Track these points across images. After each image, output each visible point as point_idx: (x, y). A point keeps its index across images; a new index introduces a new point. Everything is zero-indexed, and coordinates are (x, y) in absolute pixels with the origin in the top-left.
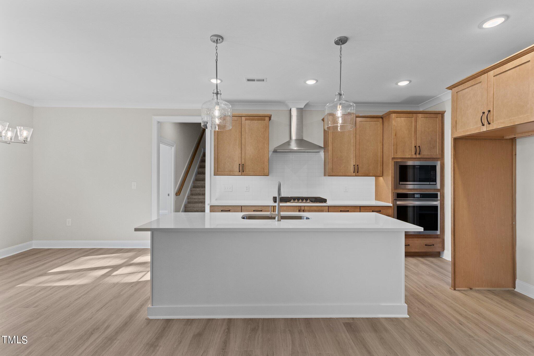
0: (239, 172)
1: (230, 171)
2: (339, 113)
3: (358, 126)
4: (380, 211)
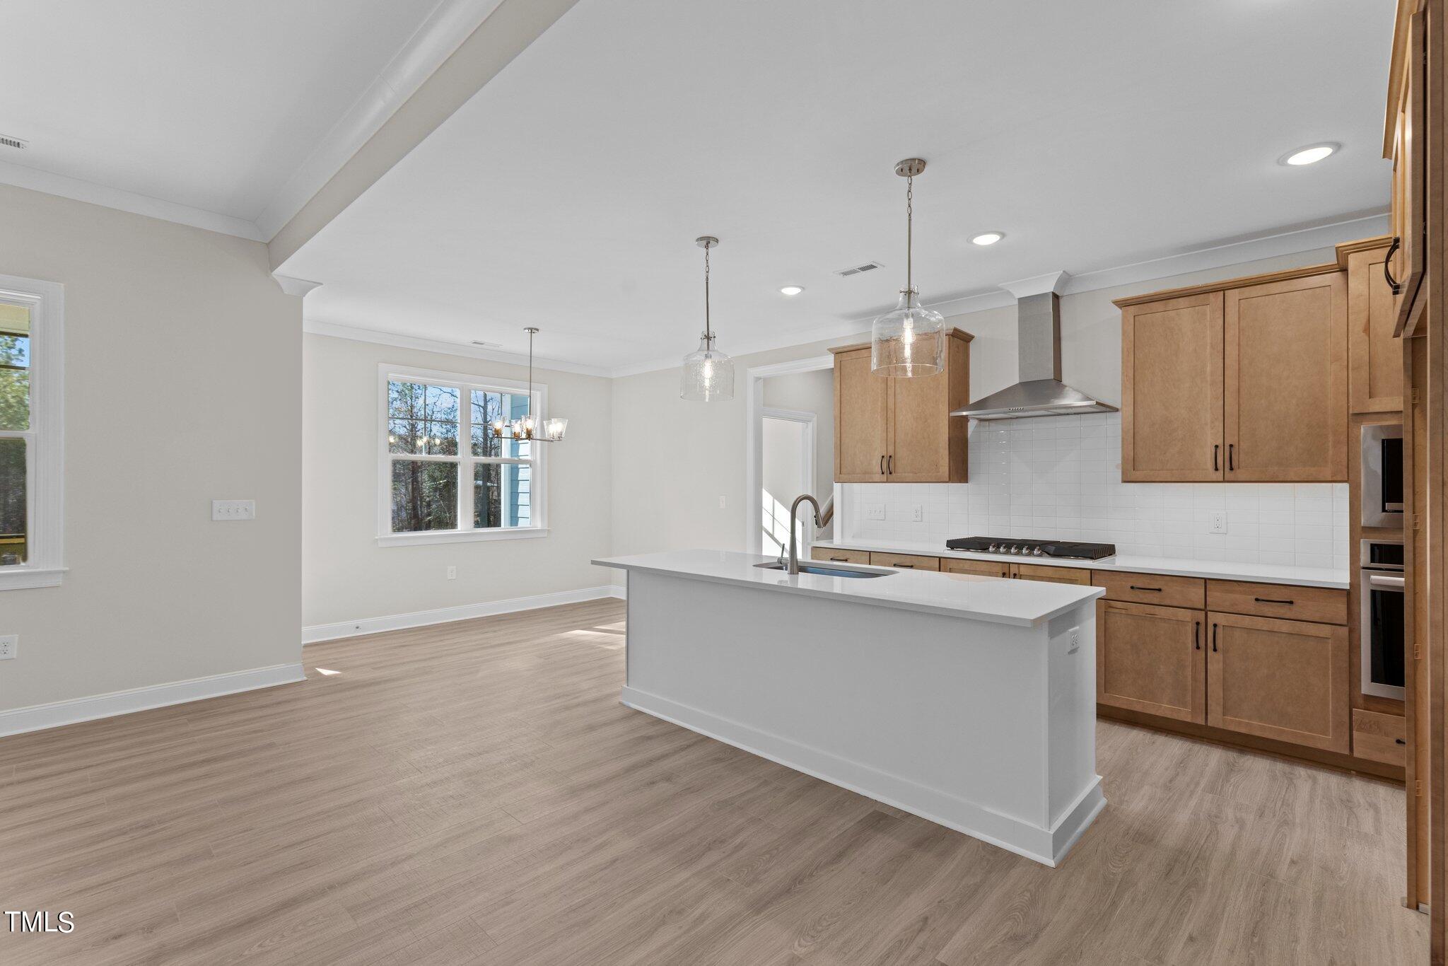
0: (883, 473)
1: (866, 473)
2: (908, 337)
3: (1232, 317)
4: (1291, 603)
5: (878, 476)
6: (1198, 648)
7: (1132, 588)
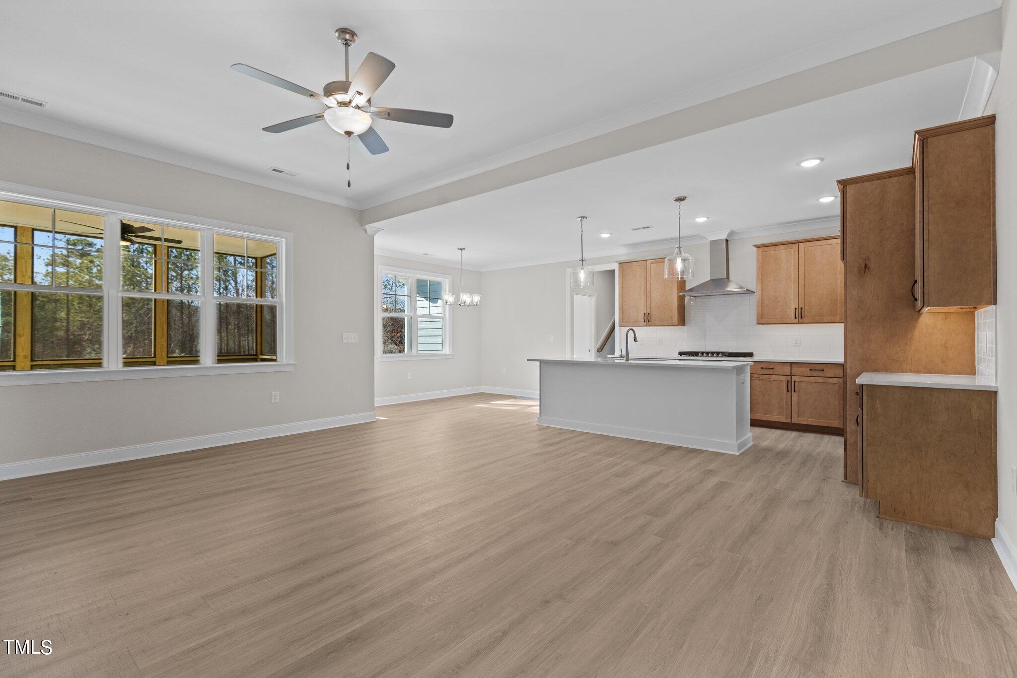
0: (645, 322)
1: (635, 322)
3: (802, 255)
4: (823, 370)
5: (642, 323)
6: (788, 391)
7: (762, 368)
